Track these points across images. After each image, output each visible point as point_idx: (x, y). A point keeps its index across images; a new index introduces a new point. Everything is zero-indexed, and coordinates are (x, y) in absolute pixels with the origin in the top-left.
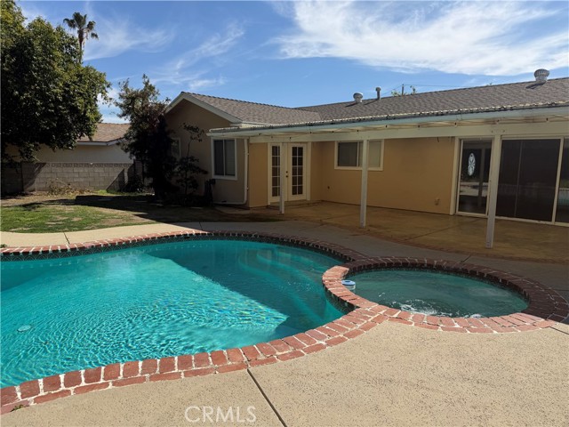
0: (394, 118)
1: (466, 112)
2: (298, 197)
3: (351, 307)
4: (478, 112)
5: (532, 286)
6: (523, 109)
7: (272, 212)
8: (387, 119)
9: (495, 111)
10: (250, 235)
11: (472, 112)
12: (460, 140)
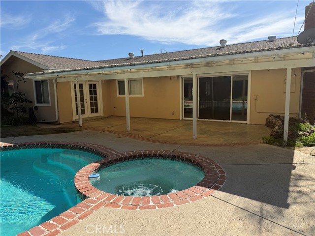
0: (134, 65)
1: (172, 61)
2: (95, 115)
3: (85, 197)
4: (178, 60)
6: (201, 57)
7: (75, 125)
8: (130, 65)
9: (187, 59)
10: (45, 144)
11: (175, 60)
12: (182, 78)
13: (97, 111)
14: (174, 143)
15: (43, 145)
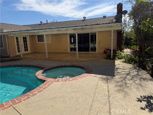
0: (51, 28)
1: (68, 27)
2: (27, 52)
4: (71, 27)
5: (86, 67)
6: (81, 26)
7: (18, 57)
8: (49, 29)
9: (75, 27)
10: (11, 66)
11: (70, 27)
12: (69, 34)
13: (27, 50)
14: (70, 62)
15: (10, 66)
